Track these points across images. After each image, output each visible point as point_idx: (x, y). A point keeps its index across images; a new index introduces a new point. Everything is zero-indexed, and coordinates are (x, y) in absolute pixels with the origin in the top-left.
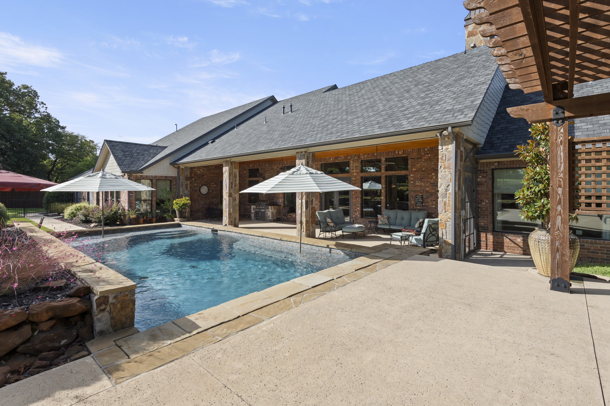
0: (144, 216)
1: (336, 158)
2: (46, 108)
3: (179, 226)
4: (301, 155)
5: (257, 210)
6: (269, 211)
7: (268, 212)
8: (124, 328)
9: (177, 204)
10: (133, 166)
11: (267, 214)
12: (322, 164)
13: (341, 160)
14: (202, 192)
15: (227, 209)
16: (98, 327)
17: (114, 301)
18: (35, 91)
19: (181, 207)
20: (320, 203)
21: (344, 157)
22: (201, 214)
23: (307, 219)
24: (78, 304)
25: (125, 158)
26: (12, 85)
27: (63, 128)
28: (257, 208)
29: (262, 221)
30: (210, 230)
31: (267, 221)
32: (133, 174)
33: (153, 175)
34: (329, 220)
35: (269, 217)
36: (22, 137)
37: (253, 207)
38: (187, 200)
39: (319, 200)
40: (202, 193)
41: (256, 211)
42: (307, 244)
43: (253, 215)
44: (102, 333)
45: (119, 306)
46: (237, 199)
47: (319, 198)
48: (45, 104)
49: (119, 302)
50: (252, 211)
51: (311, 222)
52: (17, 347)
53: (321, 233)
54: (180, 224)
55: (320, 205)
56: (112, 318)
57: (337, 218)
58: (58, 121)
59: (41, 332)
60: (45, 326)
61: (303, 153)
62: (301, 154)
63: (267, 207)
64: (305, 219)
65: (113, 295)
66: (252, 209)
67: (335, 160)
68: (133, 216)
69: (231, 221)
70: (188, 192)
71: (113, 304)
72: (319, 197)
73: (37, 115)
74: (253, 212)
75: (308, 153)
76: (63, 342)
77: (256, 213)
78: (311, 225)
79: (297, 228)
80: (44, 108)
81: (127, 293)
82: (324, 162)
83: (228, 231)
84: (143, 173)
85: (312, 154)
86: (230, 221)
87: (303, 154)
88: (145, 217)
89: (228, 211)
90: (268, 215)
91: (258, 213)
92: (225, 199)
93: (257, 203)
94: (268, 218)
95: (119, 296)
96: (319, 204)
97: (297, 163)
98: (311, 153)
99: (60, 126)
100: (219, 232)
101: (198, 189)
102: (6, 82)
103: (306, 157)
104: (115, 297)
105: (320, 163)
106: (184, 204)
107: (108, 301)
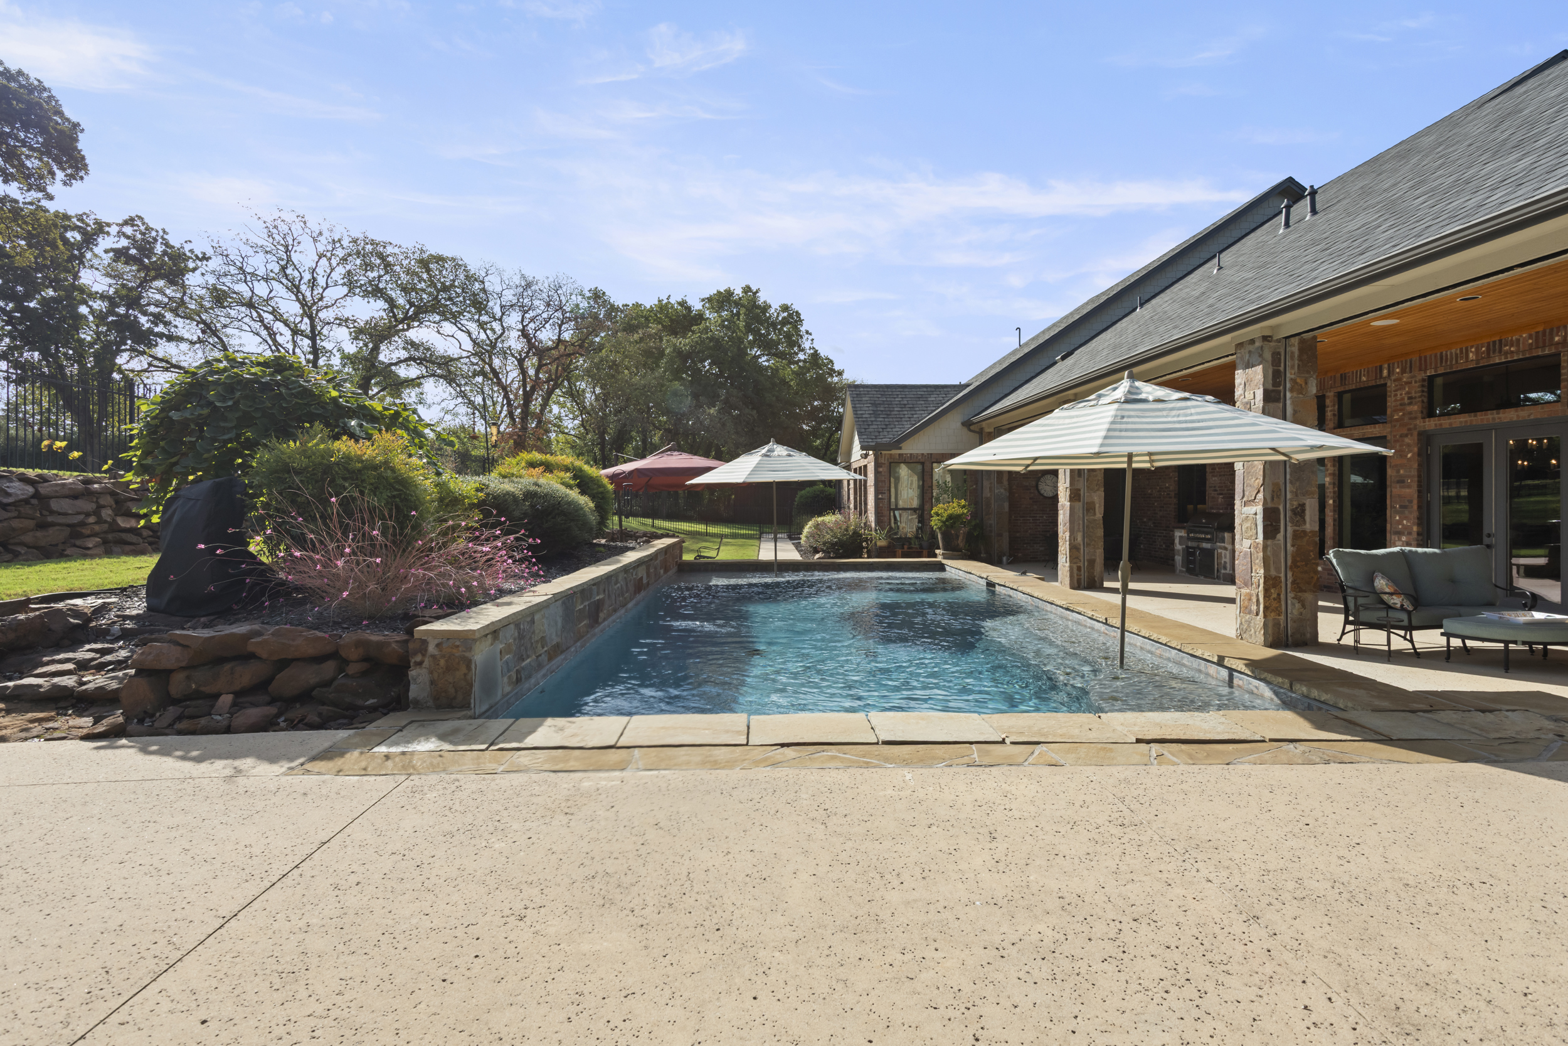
0: (903, 545)
1: (1495, 347)
2: (812, 340)
3: (941, 567)
4: (1250, 352)
5: (1190, 544)
6: (1226, 549)
7: (1223, 552)
8: (453, 707)
9: (938, 515)
10: (886, 433)
11: (1220, 555)
12: (1431, 379)
13: (1517, 352)
14: (1042, 492)
15: (1067, 534)
16: (414, 691)
17: (436, 652)
18: (797, 312)
19: (944, 522)
20: (1419, 525)
21: (1530, 337)
22: (1041, 549)
23: (1273, 573)
24: (394, 645)
25: (873, 419)
26: (766, 307)
27: (840, 373)
28: (1189, 538)
29: (1206, 577)
30: (983, 582)
31: (1218, 577)
32: (883, 452)
33: (925, 452)
34: (1381, 583)
35: (1225, 568)
36: (774, 398)
37: (1179, 534)
38: (964, 507)
39: (1415, 514)
40: (1042, 495)
41: (1188, 547)
42: (1165, 645)
43: (1178, 559)
44: (418, 705)
45: (442, 662)
46: (1097, 506)
47: (1415, 507)
48: (811, 334)
49: (443, 656)
50: (1178, 547)
51: (1293, 583)
52: (313, 688)
53: (1349, 628)
54: (943, 565)
55: (1419, 534)
56: (432, 682)
57: (1453, 581)
58: (831, 362)
59: (347, 676)
60: (352, 669)
61: (1258, 344)
62: (1251, 348)
63: (1220, 535)
64: (1262, 571)
65: (436, 642)
66: (1177, 541)
67: (1489, 356)
68: (882, 543)
69: (1079, 568)
70: (1002, 491)
71: (433, 656)
72: (1415, 502)
73: (801, 356)
74: (1178, 551)
75: (1279, 341)
76: (371, 701)
77: (1189, 553)
78: (1290, 595)
79: (1238, 601)
80: (810, 341)
81: (458, 643)
82: (1436, 369)
83: (1012, 589)
84: (900, 448)
85: (1302, 342)
86: (1075, 566)
87: (1257, 348)
88: (906, 547)
89: (1068, 538)
90: (1224, 560)
91: (1193, 554)
92: (1063, 506)
93: (1189, 524)
94: (1223, 571)
95: (445, 646)
96: (1415, 529)
97: (1237, 382)
98: (1295, 341)
99: (834, 371)
100: (998, 588)
101: (1034, 483)
102: (759, 307)
103: (1268, 355)
104: (438, 645)
105: (1421, 375)
106: (950, 517)
107: (426, 650)
